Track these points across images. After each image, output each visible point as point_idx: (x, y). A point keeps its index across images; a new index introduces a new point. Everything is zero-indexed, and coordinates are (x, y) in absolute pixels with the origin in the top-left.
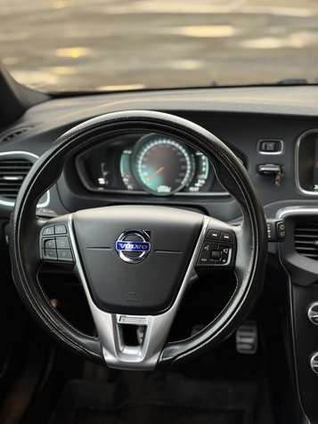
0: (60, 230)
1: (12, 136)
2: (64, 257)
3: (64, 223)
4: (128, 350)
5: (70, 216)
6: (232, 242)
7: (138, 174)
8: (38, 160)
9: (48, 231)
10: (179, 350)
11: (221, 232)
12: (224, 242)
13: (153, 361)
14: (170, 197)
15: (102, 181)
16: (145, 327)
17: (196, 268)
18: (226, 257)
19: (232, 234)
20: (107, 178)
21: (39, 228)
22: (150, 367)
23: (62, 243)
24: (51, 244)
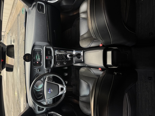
0: (48, 101)
1: (34, 109)
2: (52, 100)
3: (47, 101)
4: (64, 90)
5: (46, 100)
6: (49, 77)
7: (40, 88)
8: (38, 105)
9: (48, 103)
10: (64, 83)
11: (48, 79)
12: (49, 78)
13: (65, 86)
14: (43, 83)
15: (41, 94)
16: (61, 88)
17: (53, 82)
18: (51, 78)
19: (48, 77)
20: (41, 93)
21: (48, 104)
22: (66, 87)
23: (50, 101)
24: (50, 102)
